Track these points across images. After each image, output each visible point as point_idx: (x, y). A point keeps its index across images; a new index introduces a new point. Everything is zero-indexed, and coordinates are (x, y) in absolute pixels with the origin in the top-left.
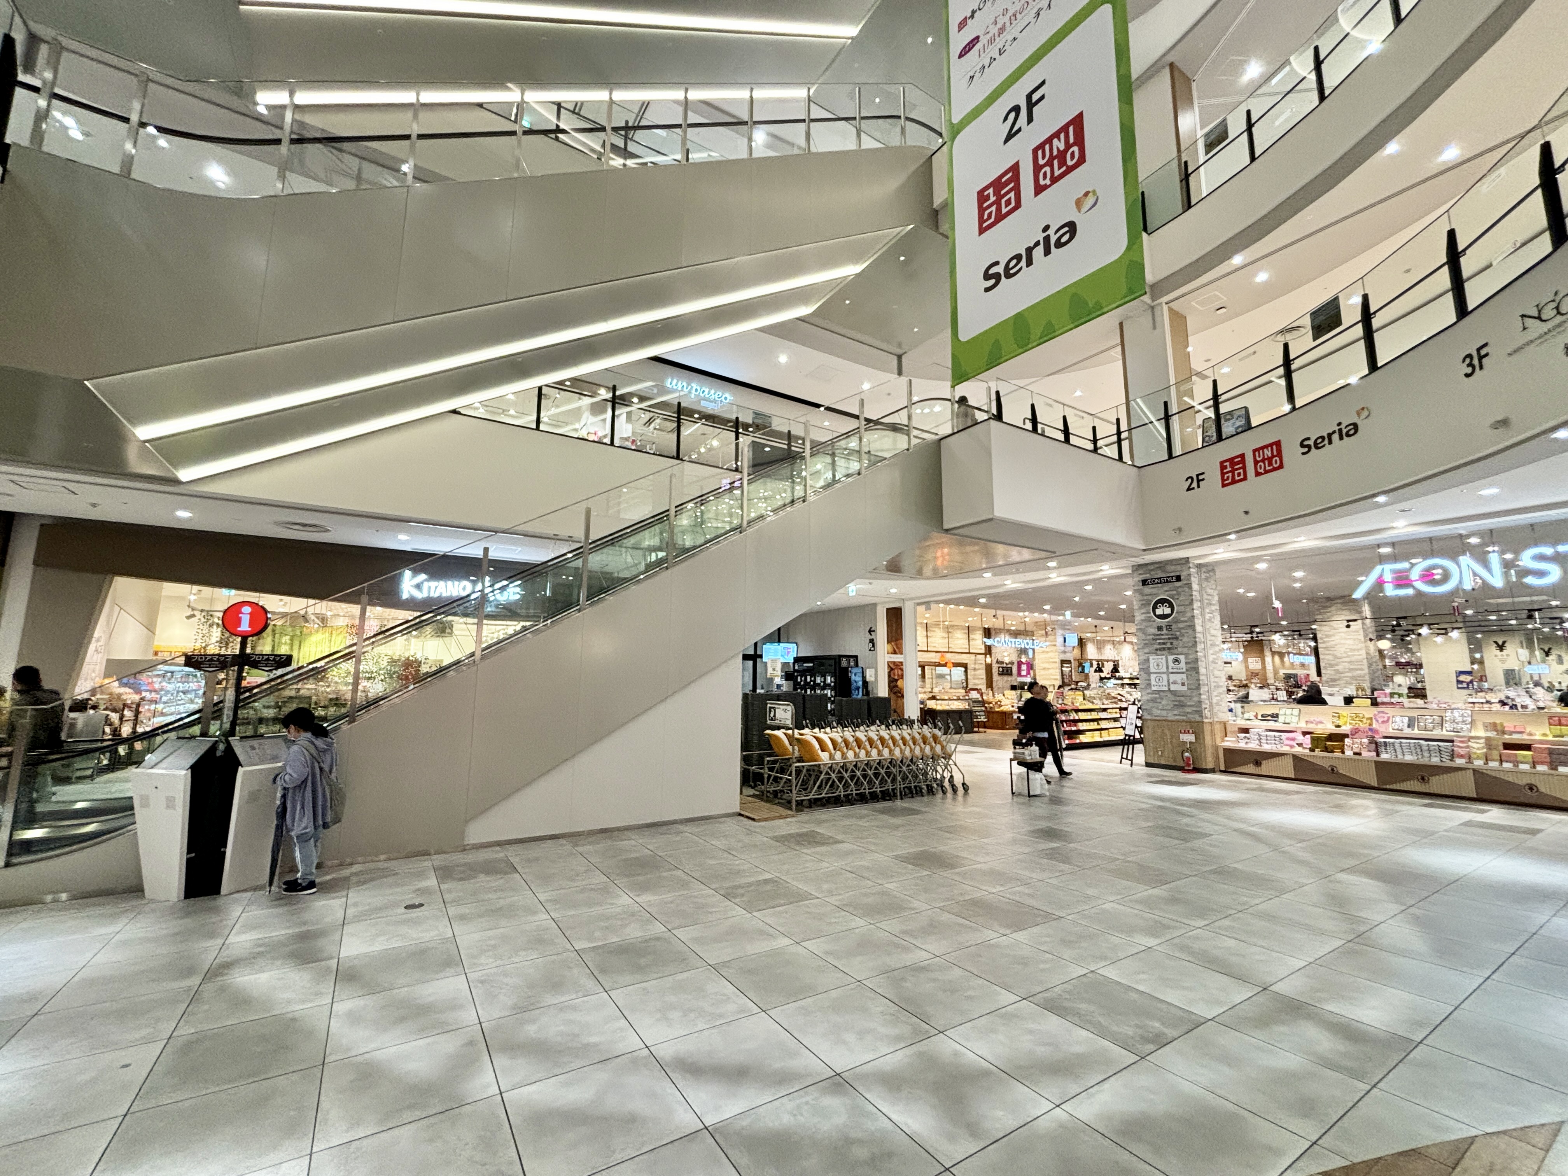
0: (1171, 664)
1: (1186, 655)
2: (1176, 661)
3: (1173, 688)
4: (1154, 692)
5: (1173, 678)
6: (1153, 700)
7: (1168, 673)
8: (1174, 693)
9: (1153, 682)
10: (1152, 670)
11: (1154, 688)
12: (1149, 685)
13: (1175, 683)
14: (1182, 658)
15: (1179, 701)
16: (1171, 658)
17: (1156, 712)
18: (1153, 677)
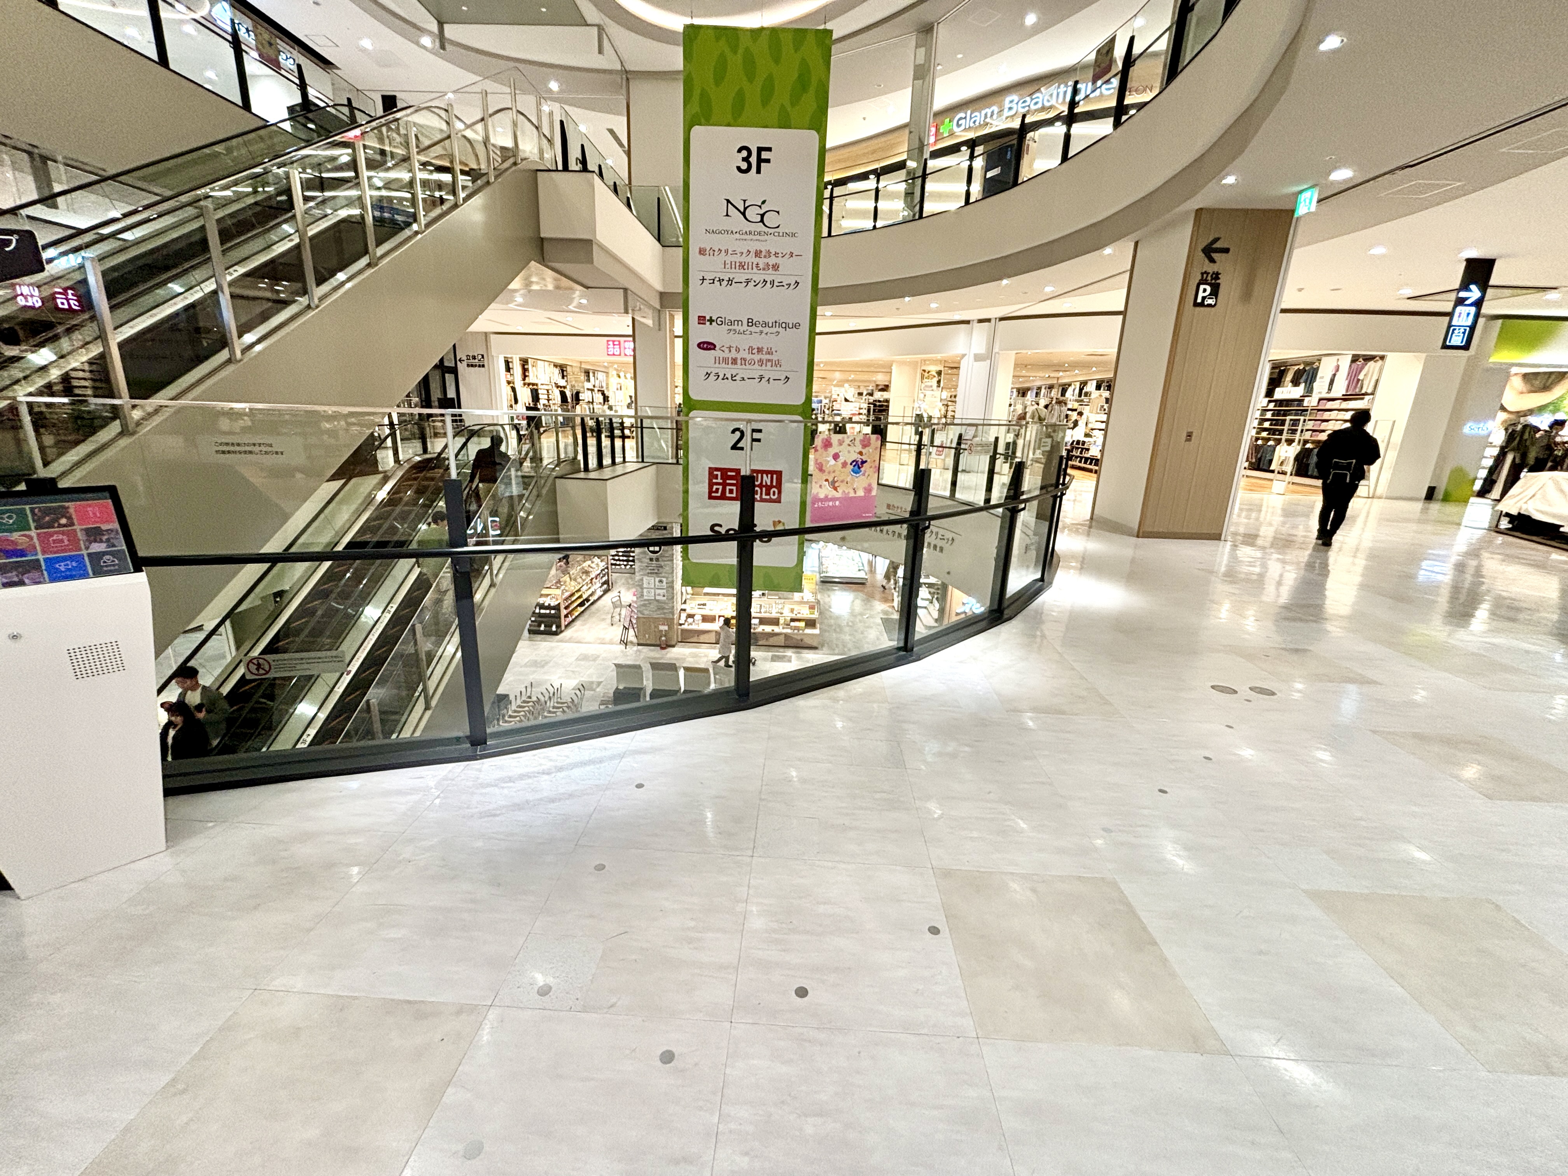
0: (657, 583)
1: (667, 578)
2: (661, 581)
3: (658, 598)
4: (645, 600)
5: (658, 591)
6: (644, 605)
7: (655, 588)
8: (658, 601)
9: (645, 594)
10: (645, 586)
11: (646, 598)
12: (642, 595)
13: (659, 595)
14: (664, 580)
15: (660, 606)
16: (657, 579)
17: (646, 612)
18: (645, 590)
